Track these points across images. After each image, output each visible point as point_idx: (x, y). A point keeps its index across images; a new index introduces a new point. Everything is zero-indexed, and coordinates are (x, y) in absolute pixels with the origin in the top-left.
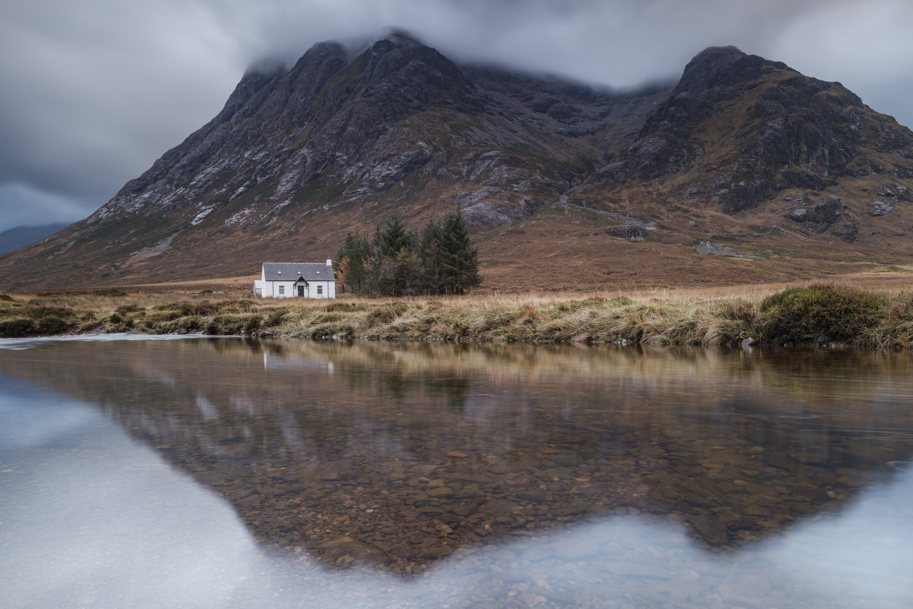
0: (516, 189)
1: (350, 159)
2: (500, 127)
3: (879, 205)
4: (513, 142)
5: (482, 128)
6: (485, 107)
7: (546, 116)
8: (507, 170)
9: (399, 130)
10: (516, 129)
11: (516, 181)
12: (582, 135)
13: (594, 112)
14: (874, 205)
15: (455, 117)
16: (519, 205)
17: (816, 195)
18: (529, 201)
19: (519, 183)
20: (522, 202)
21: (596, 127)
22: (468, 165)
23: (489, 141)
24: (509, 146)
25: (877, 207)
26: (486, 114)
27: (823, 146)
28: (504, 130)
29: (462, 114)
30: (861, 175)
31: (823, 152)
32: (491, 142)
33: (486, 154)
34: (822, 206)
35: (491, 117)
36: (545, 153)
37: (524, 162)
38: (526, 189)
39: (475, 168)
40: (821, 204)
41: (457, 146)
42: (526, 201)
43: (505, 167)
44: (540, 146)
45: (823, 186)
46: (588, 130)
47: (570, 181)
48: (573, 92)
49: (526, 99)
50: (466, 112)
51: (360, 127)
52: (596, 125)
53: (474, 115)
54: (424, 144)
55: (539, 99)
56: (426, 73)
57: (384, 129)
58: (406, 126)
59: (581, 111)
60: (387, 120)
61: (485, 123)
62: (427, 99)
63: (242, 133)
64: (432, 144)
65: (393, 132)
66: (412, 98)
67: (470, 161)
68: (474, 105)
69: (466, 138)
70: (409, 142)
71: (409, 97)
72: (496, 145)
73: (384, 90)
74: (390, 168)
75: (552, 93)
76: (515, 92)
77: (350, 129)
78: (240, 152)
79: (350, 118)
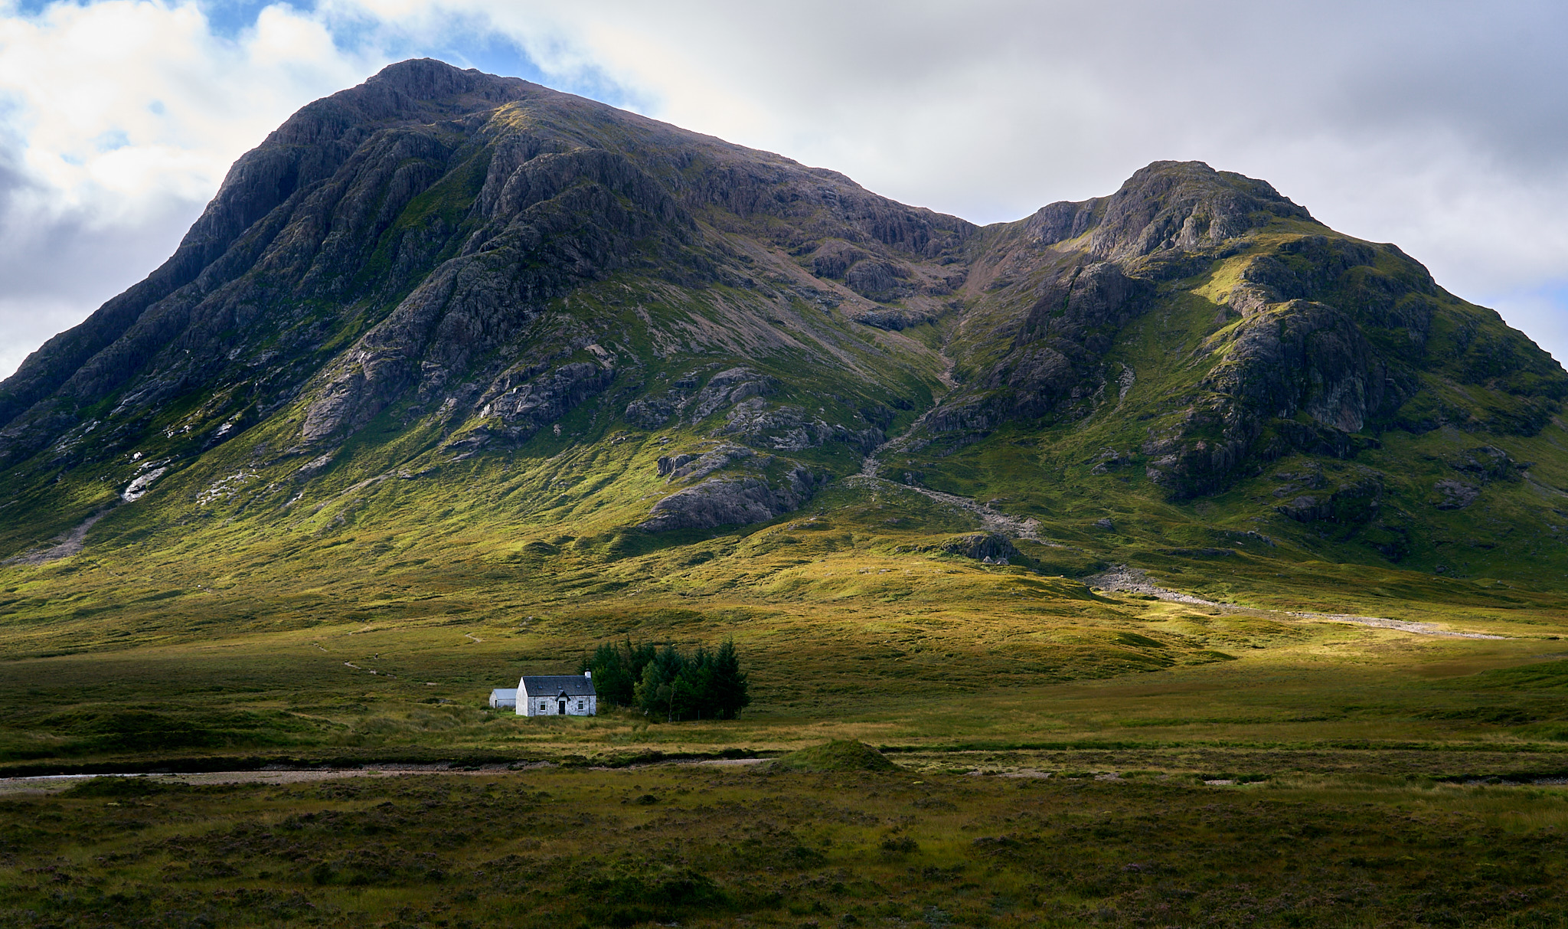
0: (781, 446)
1: (453, 375)
2: (749, 313)
3: (1452, 489)
4: (774, 345)
5: (712, 316)
6: (718, 271)
7: (840, 288)
8: (762, 408)
9: (549, 318)
10: (780, 316)
11: (781, 430)
12: (912, 326)
13: (936, 278)
14: (1443, 489)
15: (661, 294)
16: (786, 482)
17: (1338, 468)
18: (805, 473)
19: (786, 435)
20: (792, 476)
21: (939, 308)
22: (687, 395)
23: (726, 345)
24: (765, 355)
25: (1448, 491)
26: (722, 286)
27: (1353, 374)
28: (756, 319)
29: (674, 287)
30: (1424, 428)
31: (1354, 384)
32: (732, 347)
33: (723, 375)
34: (1346, 492)
35: (731, 290)
36: (836, 368)
37: (796, 390)
38: (798, 446)
39: (701, 402)
40: (1343, 486)
41: (664, 354)
42: (798, 473)
43: (758, 402)
44: (828, 352)
45: (1353, 451)
46: (923, 316)
47: (884, 428)
48: (894, 235)
49: (801, 250)
50: (681, 283)
51: (473, 312)
52: (938, 304)
53: (696, 287)
54: (599, 350)
55: (828, 248)
56: (604, 205)
57: (521, 316)
58: (564, 311)
59: (910, 274)
60: (526, 297)
61: (721, 306)
62: (605, 257)
63: (223, 310)
64: (614, 349)
65: (538, 322)
66: (575, 255)
67: (691, 387)
68: (698, 267)
69: (682, 337)
70: (570, 345)
71: (571, 252)
72: (742, 353)
73: (520, 239)
74: (533, 396)
75: (852, 237)
76: (778, 236)
77: (452, 315)
78: (218, 349)
79: (452, 294)
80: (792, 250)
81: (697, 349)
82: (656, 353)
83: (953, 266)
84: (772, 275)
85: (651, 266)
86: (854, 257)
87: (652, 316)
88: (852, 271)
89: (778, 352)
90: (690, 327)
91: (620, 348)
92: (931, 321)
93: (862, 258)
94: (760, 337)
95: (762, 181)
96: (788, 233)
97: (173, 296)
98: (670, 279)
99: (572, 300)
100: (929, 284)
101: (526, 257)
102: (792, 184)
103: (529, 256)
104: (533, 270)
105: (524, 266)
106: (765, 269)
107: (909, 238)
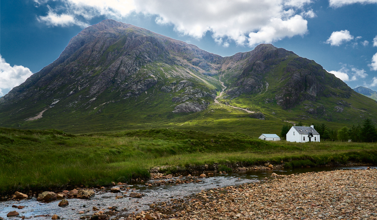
0: (197, 96)
1: (122, 81)
2: (182, 71)
5: (176, 71)
6: (175, 62)
7: (198, 67)
9: (142, 70)
10: (188, 72)
12: (213, 75)
14: (336, 108)
15: (165, 66)
17: (316, 104)
18: (205, 102)
19: (198, 94)
20: (203, 102)
22: (174, 86)
24: (188, 79)
25: (338, 109)
26: (176, 65)
27: (314, 84)
28: (184, 72)
30: (328, 96)
31: (314, 86)
32: (181, 77)
33: (182, 82)
37: (197, 85)
38: (201, 96)
39: (178, 87)
40: (318, 107)
43: (191, 87)
44: (200, 79)
45: (316, 100)
47: (215, 94)
48: (207, 58)
49: (189, 60)
50: (168, 64)
51: (126, 68)
52: (217, 72)
53: (171, 65)
54: (154, 76)
55: (194, 60)
56: (152, 47)
57: (136, 69)
58: (145, 68)
59: (211, 66)
60: (137, 65)
61: (177, 69)
62: (153, 58)
63: (70, 68)
64: (157, 76)
65: (140, 70)
66: (147, 57)
67: (175, 84)
68: (171, 61)
69: (171, 74)
70: (148, 75)
71: (146, 56)
72: (183, 78)
73: (135, 53)
74: (140, 85)
75: (199, 58)
76: (184, 57)
77: (122, 68)
78: (69, 76)
79: (121, 64)
80: (187, 60)
81: (174, 77)
82: (166, 77)
83: (219, 65)
84: (184, 64)
85: (162, 60)
86: (200, 62)
87: (164, 70)
88: (200, 64)
89: (190, 78)
90: (172, 72)
91: (158, 76)
92: (216, 75)
93: (202, 62)
94: (186, 75)
95: (180, 46)
96: (186, 56)
97: (59, 65)
98: (166, 63)
99: (147, 66)
100: (215, 67)
101: (136, 57)
102: (186, 47)
103: (137, 57)
104: (138, 59)
105: (136, 59)
106: (183, 63)
107: (210, 58)
